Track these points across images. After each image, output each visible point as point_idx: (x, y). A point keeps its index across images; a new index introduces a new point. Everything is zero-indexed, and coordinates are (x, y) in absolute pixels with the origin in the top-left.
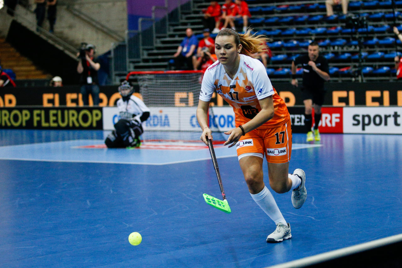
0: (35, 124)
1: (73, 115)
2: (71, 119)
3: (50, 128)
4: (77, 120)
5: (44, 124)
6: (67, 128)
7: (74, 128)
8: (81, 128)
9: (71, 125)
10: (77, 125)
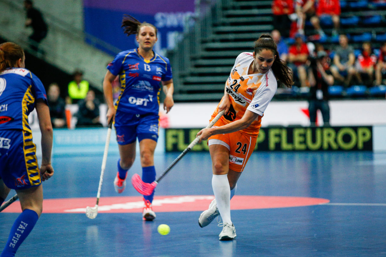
0: (272, 145)
1: (329, 135)
2: (326, 139)
3: (294, 151)
4: (336, 141)
5: (285, 145)
6: (321, 149)
7: (330, 149)
8: (340, 150)
9: (325, 145)
10: (334, 146)
